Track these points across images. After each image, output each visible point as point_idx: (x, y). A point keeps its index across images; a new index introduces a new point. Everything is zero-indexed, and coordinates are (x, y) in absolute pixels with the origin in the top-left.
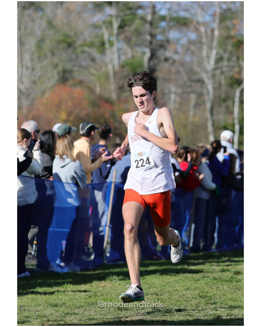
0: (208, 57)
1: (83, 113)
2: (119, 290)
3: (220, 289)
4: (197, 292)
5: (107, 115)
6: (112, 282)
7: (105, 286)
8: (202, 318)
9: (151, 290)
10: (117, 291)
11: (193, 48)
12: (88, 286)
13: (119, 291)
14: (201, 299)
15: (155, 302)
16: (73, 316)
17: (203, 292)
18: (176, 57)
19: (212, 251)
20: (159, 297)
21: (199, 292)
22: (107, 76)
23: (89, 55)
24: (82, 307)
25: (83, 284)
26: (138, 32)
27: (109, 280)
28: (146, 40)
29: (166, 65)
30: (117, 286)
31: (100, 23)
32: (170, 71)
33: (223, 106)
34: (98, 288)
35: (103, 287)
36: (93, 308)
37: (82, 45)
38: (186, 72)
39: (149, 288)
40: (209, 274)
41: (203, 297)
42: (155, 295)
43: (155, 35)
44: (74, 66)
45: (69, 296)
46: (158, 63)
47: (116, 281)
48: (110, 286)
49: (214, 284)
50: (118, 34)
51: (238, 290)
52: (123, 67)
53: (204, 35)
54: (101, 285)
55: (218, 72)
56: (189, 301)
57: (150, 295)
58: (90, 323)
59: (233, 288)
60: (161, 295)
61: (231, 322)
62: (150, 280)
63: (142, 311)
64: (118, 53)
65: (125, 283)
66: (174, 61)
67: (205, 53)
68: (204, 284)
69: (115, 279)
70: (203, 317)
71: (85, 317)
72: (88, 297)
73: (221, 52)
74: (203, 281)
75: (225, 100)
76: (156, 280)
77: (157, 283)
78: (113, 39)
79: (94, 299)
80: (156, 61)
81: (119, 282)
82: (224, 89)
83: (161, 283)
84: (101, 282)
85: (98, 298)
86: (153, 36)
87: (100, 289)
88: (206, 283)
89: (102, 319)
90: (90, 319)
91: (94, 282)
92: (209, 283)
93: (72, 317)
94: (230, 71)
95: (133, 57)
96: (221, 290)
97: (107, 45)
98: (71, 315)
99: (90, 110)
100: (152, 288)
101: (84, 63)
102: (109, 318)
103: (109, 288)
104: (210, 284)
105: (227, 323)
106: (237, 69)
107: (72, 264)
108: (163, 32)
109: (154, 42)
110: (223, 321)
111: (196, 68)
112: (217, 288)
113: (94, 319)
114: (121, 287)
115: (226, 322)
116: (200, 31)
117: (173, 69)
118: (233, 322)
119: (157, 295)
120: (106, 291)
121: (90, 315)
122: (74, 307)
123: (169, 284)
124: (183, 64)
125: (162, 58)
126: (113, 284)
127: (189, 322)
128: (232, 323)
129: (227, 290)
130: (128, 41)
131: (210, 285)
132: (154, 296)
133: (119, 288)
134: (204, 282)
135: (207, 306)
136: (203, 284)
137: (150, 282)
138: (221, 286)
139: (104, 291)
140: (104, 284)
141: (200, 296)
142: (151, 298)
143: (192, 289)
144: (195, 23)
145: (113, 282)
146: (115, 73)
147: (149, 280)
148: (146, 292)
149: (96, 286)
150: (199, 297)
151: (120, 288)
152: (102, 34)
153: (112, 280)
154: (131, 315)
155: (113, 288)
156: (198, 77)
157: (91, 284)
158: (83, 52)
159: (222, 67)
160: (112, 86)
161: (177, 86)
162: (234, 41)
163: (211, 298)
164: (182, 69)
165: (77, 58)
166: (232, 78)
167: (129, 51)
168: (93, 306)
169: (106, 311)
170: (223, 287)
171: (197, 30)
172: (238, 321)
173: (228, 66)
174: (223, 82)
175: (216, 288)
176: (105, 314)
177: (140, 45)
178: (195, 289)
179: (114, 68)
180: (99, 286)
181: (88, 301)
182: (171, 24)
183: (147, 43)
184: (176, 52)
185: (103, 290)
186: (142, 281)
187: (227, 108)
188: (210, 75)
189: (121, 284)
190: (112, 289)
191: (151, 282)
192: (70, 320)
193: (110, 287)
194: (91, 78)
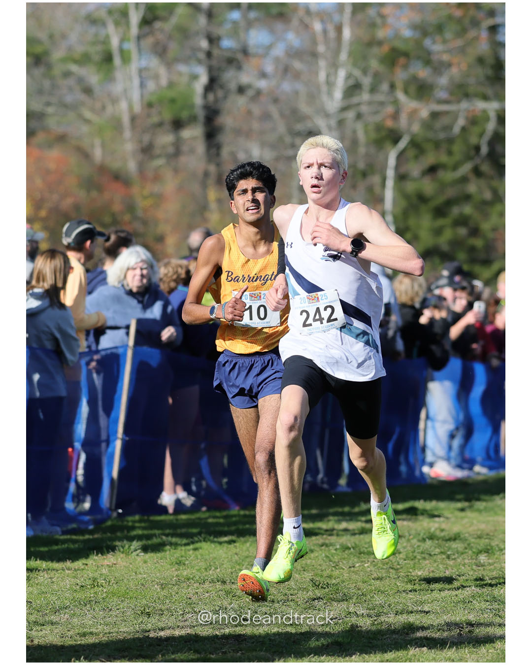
0: (330, 84)
1: (67, 203)
2: (144, 572)
3: (356, 569)
4: (308, 576)
5: (117, 207)
6: (129, 557)
7: (115, 564)
8: (319, 630)
9: (211, 572)
10: (140, 576)
11: (297, 65)
12: (79, 565)
13: (145, 576)
14: (317, 591)
15: (220, 597)
16: (48, 628)
17: (322, 576)
18: (262, 84)
19: (339, 489)
20: (227, 587)
21: (312, 576)
22: (116, 125)
23: (80, 80)
24: (66, 608)
25: (68, 560)
26: (184, 33)
27: (123, 553)
28: (200, 49)
29: (242, 101)
30: (141, 564)
31: (103, 14)
32: (249, 113)
33: (362, 186)
34: (99, 569)
35: (109, 567)
36: (88, 611)
37: (64, 60)
38: (282, 115)
39: (208, 567)
40: (333, 539)
41: (320, 587)
42: (220, 583)
43: (219, 38)
44: (48, 104)
45: (39, 587)
46: (225, 97)
47: (137, 555)
48: (125, 564)
49: (344, 559)
50: (139, 38)
51: (394, 571)
52: (150, 105)
53: (320, 38)
54: (106, 562)
55: (350, 115)
56: (291, 595)
57: (210, 582)
58: (83, 642)
59: (385, 567)
60: (232, 583)
61: (380, 638)
62: (209, 552)
63: (192, 616)
64: (141, 77)
65: (157, 558)
66: (259, 93)
67: (322, 76)
68: (323, 560)
69: (136, 550)
70: (321, 628)
71: (74, 629)
72: (78, 587)
73: (357, 73)
74: (320, 552)
75: (364, 175)
76: (221, 551)
77: (225, 558)
78: (131, 46)
79: (92, 591)
80: (220, 93)
81: (143, 556)
82: (362, 150)
83: (231, 558)
84: (105, 557)
85: (100, 589)
86: (213, 40)
87: (104, 571)
88: (327, 557)
89: (109, 633)
90: (84, 635)
91: (91, 557)
92: (334, 557)
93: (46, 630)
94: (376, 113)
95: (171, 85)
96: (358, 571)
97: (117, 61)
98: (44, 625)
99: (82, 194)
100: (213, 568)
101: (69, 99)
102: (124, 632)
103: (122, 568)
104: (336, 559)
105: (371, 641)
106: (390, 109)
107: (44, 518)
108: (235, 31)
109: (216, 52)
110: (363, 637)
111: (304, 108)
112: (350, 567)
113: (91, 633)
114: (148, 566)
115: (369, 638)
116: (313, 29)
117: (256, 110)
118: (385, 639)
119: (224, 582)
120: (117, 575)
121: (83, 626)
122: (50, 609)
123: (248, 560)
124: (276, 101)
125: (233, 86)
126: (131, 562)
127: (292, 640)
128: (381, 640)
129: (371, 571)
130: (161, 51)
131: (337, 561)
132: (219, 586)
133: (143, 569)
134: (323, 555)
135: (329, 604)
136: (320, 560)
137: (209, 555)
138: (357, 562)
139: (111, 575)
140: (112, 559)
141: (314, 585)
142: (211, 589)
143: (297, 570)
144: (301, 13)
145: (131, 557)
146: (133, 119)
147: (207, 552)
148: (200, 578)
149: (95, 565)
150: (312, 585)
151: (146, 569)
152: (107, 37)
153: (129, 552)
154: (170, 624)
155: (131, 569)
156: (309, 125)
157: (84, 561)
158: (67, 74)
159: (359, 104)
160: (128, 146)
161: (263, 145)
162: (385, 49)
163: (338, 589)
164: (274, 110)
165: (54, 86)
166: (379, 128)
167: (163, 71)
168: (88, 606)
169: (116, 616)
170: (363, 565)
171: (306, 27)
172: (394, 636)
173: (370, 103)
174: (361, 136)
175: (348, 567)
176: (115, 623)
177: (186, 60)
178: (304, 570)
179: (131, 108)
180: (102, 566)
181: (78, 595)
182: (252, 15)
183: (202, 56)
184: (263, 75)
185: (111, 573)
186: (193, 554)
187: (370, 189)
188: (333, 122)
189: (149, 560)
190: (129, 570)
191: (211, 555)
192: (41, 636)
193: (124, 566)
194: (85, 129)
